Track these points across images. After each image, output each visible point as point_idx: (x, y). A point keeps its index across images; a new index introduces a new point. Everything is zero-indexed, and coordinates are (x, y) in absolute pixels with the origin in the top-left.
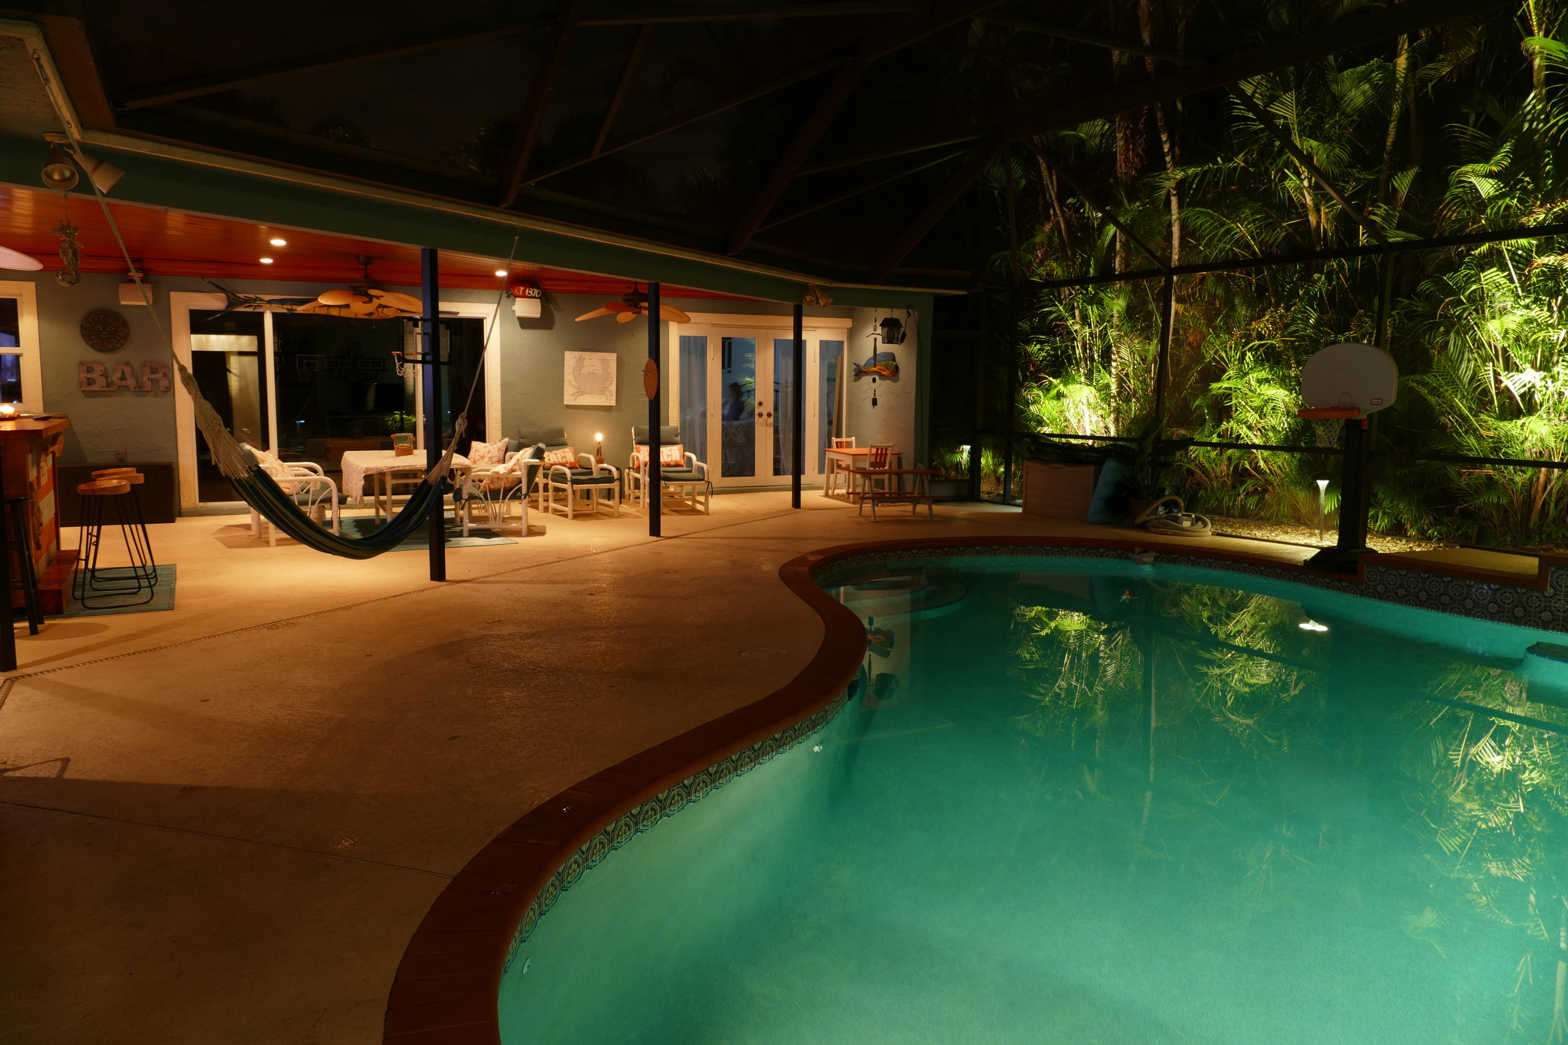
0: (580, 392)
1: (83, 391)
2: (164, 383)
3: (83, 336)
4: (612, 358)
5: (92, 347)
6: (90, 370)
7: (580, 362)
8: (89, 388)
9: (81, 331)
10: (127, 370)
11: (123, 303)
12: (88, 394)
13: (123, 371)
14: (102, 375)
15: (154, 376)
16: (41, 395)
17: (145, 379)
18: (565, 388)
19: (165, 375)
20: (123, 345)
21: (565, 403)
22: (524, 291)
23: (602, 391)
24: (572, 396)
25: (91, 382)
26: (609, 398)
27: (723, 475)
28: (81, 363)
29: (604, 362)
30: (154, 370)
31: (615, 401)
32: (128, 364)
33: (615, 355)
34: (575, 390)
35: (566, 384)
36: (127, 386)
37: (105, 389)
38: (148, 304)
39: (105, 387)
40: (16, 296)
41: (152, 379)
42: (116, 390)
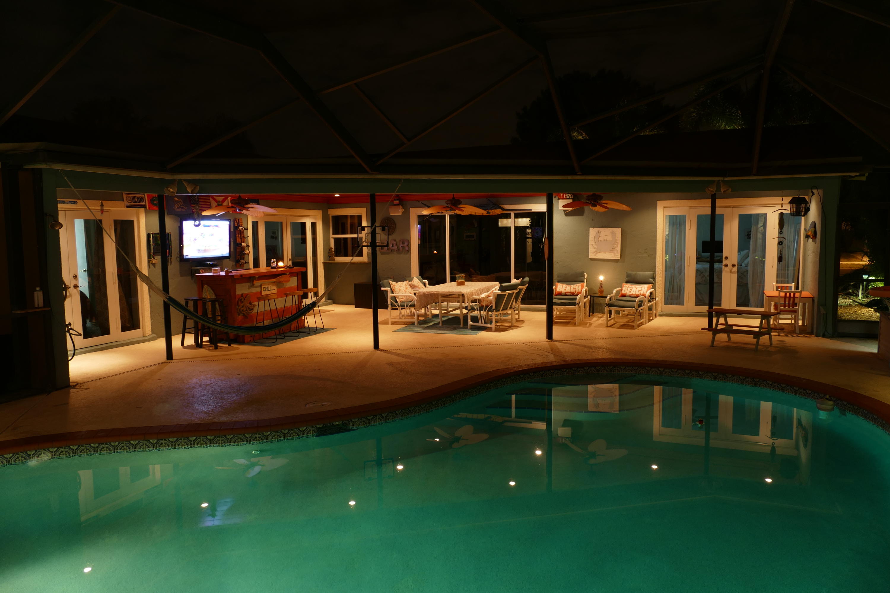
0: (598, 251)
1: (380, 252)
2: (407, 249)
4: (618, 231)
5: (384, 233)
7: (599, 233)
8: (382, 251)
10: (395, 242)
11: (391, 214)
13: (393, 243)
15: (404, 245)
16: (367, 254)
17: (400, 247)
18: (590, 249)
19: (407, 245)
20: (393, 232)
21: (590, 257)
22: (563, 196)
23: (612, 250)
24: (593, 253)
26: (616, 254)
27: (696, 305)
29: (613, 233)
30: (404, 242)
31: (620, 257)
32: (395, 240)
33: (620, 229)
34: (595, 250)
35: (590, 247)
36: (394, 250)
37: (387, 251)
38: (400, 214)
39: (387, 250)
40: (361, 213)
41: (403, 247)
42: (390, 251)
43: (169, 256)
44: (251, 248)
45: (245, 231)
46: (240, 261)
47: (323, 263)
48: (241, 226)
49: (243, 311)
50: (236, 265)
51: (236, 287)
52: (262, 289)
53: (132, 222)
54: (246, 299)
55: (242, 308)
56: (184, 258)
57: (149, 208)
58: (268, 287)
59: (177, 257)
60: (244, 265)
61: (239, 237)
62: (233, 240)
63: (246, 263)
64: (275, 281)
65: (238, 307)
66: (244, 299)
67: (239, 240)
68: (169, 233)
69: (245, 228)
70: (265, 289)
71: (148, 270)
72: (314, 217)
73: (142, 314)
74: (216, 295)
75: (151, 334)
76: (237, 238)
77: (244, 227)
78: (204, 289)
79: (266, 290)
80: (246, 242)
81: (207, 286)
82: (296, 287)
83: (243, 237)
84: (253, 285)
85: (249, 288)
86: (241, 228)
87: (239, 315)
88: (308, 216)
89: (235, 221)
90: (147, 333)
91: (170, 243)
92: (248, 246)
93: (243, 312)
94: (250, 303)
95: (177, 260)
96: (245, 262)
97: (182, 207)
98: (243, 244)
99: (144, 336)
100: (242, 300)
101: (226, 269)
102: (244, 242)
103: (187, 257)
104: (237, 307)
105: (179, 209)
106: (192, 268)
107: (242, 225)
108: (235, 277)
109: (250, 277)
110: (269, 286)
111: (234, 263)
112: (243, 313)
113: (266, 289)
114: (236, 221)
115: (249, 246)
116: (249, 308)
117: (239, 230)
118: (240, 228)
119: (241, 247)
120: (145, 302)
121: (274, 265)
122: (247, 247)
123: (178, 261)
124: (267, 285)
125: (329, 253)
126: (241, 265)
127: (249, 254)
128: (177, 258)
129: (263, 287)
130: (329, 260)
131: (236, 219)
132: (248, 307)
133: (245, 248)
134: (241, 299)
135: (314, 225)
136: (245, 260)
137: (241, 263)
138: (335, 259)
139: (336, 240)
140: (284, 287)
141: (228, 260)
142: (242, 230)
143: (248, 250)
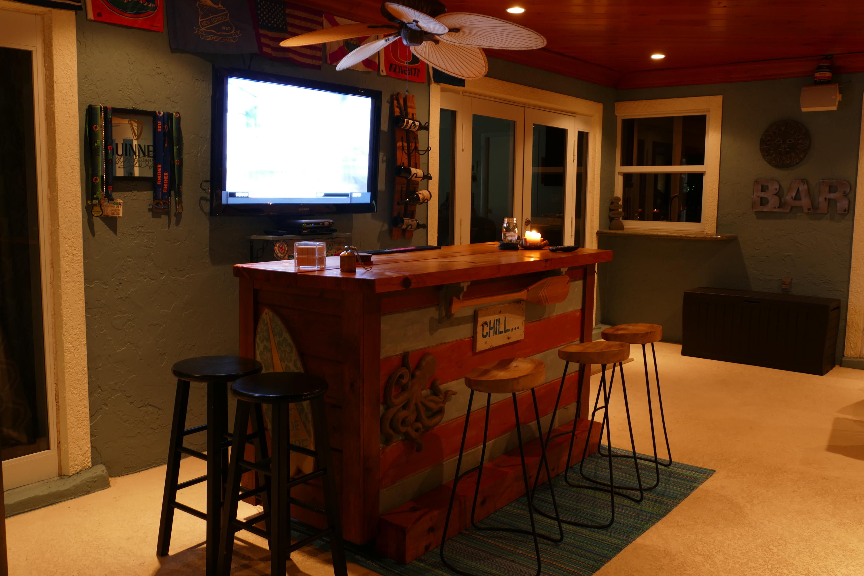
1: (756, 212)
2: (843, 204)
3: (762, 150)
5: (770, 163)
6: (764, 189)
8: (760, 209)
9: (761, 146)
10: (803, 188)
11: (804, 110)
12: (760, 215)
13: (798, 189)
14: (775, 194)
15: (832, 196)
16: (716, 216)
17: (821, 199)
19: (845, 195)
25: (763, 202)
28: (756, 182)
30: (832, 189)
32: (805, 181)
36: (801, 208)
37: (778, 210)
38: (834, 108)
39: (778, 208)
40: (703, 112)
41: (829, 199)
42: (788, 211)
43: (172, 193)
44: (434, 185)
45: (421, 134)
46: (403, 221)
47: (598, 233)
48: (410, 116)
49: (403, 422)
50: (390, 232)
51: (382, 326)
52: (479, 328)
53: (27, 56)
54: (418, 373)
55: (403, 414)
56: (224, 202)
57: (98, 15)
58: (497, 322)
59: (202, 198)
60: (412, 232)
61: (403, 149)
62: (385, 158)
63: (419, 226)
64: (525, 298)
65: (387, 408)
66: (413, 376)
67: (402, 158)
68: (172, 114)
69: (423, 124)
70: (486, 329)
71: (85, 240)
72: (586, 118)
73: (57, 395)
74: (302, 355)
75: (90, 464)
76: (399, 154)
77: (417, 119)
78: (261, 326)
79: (492, 331)
80: (421, 166)
81: (271, 313)
82: (578, 314)
83: (416, 148)
84: (449, 315)
85: (432, 330)
86: (411, 122)
87: (387, 441)
88: (572, 114)
89: (395, 102)
90: (71, 463)
91: (175, 148)
92: (427, 177)
93: (403, 429)
94: (435, 391)
95: (202, 209)
96: (418, 223)
97: (225, 31)
98: (414, 170)
99: (61, 475)
100: (404, 381)
101: (346, 250)
102: (416, 164)
103: (232, 201)
104: (382, 408)
105: (213, 34)
106: (254, 237)
107: (413, 114)
108: (379, 289)
109: (439, 288)
110: (501, 317)
111: (386, 227)
112: (407, 435)
113: (490, 329)
114: (399, 103)
115: (431, 178)
116: (428, 409)
117: (404, 129)
118: (408, 122)
119: (407, 178)
120: (68, 357)
121: (510, 238)
122: (425, 180)
123: (205, 213)
124: (494, 314)
125: (611, 210)
126: (404, 231)
127: (427, 202)
128: (203, 202)
129: (481, 320)
130: (610, 229)
131: (398, 94)
132: (424, 405)
133: (417, 183)
134: (401, 377)
135: (583, 138)
136: (416, 218)
137: (404, 227)
138: (625, 226)
139: (627, 177)
140: (546, 316)
141: (369, 215)
142: (412, 129)
143: (427, 189)
